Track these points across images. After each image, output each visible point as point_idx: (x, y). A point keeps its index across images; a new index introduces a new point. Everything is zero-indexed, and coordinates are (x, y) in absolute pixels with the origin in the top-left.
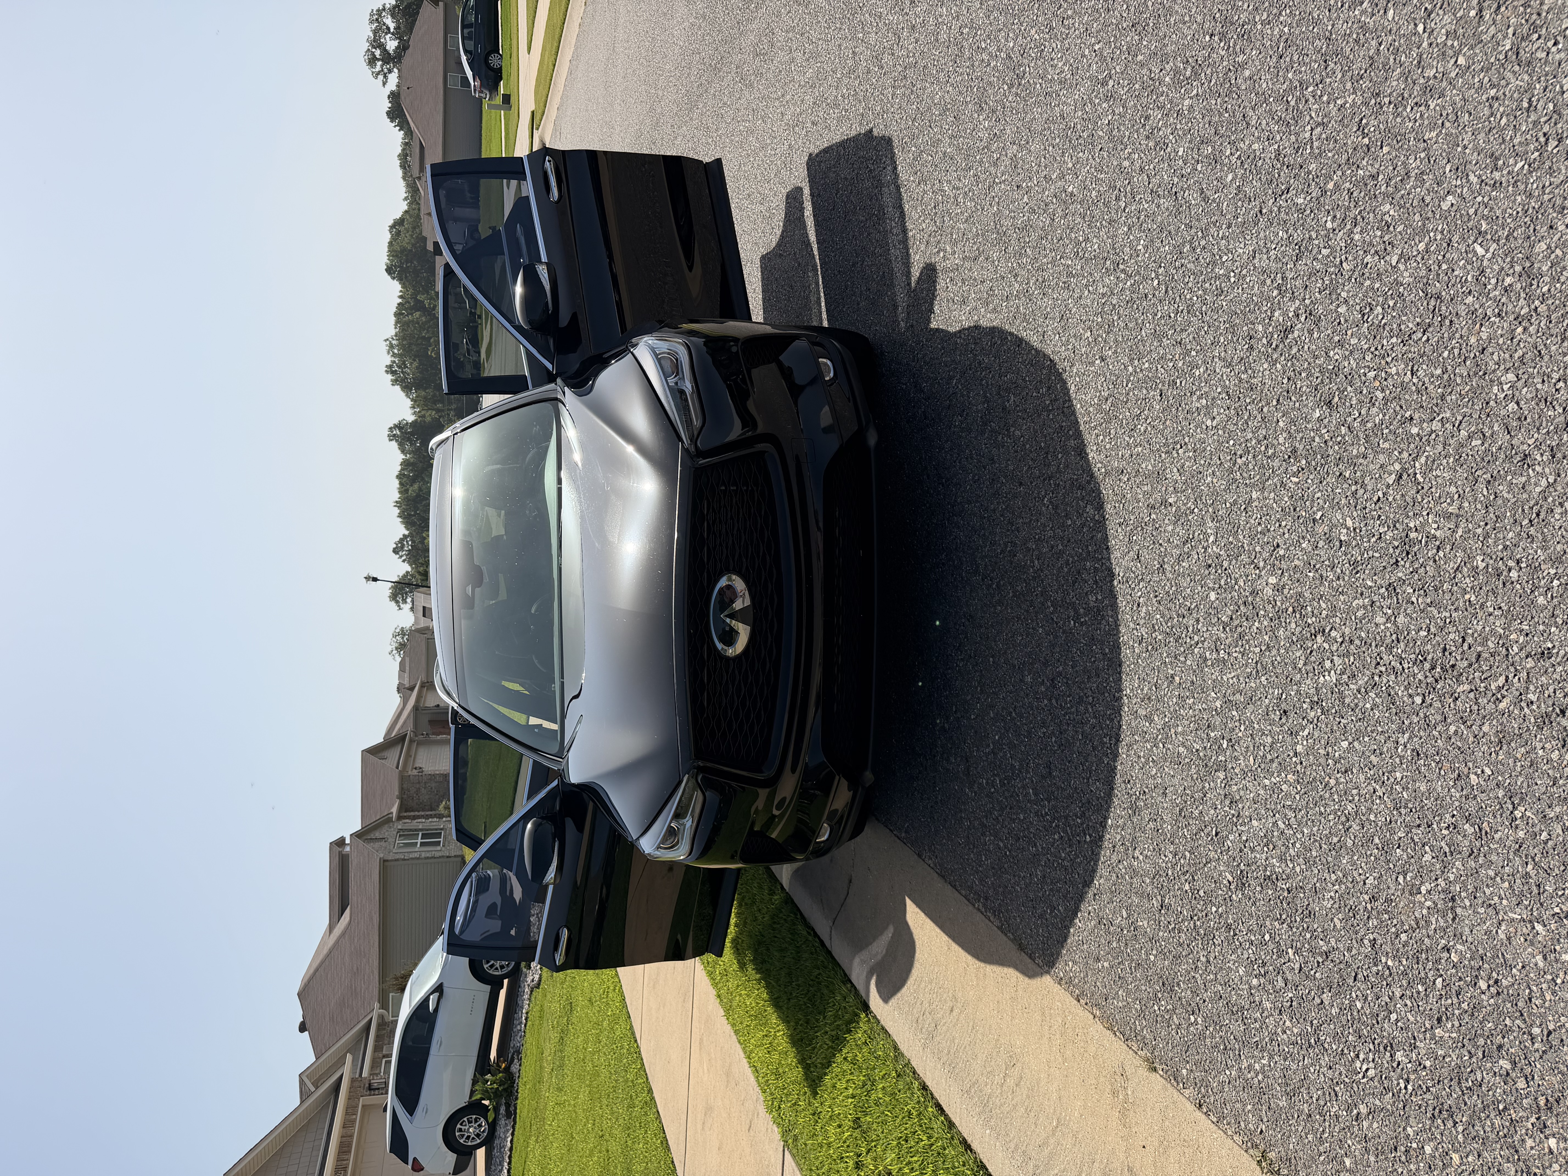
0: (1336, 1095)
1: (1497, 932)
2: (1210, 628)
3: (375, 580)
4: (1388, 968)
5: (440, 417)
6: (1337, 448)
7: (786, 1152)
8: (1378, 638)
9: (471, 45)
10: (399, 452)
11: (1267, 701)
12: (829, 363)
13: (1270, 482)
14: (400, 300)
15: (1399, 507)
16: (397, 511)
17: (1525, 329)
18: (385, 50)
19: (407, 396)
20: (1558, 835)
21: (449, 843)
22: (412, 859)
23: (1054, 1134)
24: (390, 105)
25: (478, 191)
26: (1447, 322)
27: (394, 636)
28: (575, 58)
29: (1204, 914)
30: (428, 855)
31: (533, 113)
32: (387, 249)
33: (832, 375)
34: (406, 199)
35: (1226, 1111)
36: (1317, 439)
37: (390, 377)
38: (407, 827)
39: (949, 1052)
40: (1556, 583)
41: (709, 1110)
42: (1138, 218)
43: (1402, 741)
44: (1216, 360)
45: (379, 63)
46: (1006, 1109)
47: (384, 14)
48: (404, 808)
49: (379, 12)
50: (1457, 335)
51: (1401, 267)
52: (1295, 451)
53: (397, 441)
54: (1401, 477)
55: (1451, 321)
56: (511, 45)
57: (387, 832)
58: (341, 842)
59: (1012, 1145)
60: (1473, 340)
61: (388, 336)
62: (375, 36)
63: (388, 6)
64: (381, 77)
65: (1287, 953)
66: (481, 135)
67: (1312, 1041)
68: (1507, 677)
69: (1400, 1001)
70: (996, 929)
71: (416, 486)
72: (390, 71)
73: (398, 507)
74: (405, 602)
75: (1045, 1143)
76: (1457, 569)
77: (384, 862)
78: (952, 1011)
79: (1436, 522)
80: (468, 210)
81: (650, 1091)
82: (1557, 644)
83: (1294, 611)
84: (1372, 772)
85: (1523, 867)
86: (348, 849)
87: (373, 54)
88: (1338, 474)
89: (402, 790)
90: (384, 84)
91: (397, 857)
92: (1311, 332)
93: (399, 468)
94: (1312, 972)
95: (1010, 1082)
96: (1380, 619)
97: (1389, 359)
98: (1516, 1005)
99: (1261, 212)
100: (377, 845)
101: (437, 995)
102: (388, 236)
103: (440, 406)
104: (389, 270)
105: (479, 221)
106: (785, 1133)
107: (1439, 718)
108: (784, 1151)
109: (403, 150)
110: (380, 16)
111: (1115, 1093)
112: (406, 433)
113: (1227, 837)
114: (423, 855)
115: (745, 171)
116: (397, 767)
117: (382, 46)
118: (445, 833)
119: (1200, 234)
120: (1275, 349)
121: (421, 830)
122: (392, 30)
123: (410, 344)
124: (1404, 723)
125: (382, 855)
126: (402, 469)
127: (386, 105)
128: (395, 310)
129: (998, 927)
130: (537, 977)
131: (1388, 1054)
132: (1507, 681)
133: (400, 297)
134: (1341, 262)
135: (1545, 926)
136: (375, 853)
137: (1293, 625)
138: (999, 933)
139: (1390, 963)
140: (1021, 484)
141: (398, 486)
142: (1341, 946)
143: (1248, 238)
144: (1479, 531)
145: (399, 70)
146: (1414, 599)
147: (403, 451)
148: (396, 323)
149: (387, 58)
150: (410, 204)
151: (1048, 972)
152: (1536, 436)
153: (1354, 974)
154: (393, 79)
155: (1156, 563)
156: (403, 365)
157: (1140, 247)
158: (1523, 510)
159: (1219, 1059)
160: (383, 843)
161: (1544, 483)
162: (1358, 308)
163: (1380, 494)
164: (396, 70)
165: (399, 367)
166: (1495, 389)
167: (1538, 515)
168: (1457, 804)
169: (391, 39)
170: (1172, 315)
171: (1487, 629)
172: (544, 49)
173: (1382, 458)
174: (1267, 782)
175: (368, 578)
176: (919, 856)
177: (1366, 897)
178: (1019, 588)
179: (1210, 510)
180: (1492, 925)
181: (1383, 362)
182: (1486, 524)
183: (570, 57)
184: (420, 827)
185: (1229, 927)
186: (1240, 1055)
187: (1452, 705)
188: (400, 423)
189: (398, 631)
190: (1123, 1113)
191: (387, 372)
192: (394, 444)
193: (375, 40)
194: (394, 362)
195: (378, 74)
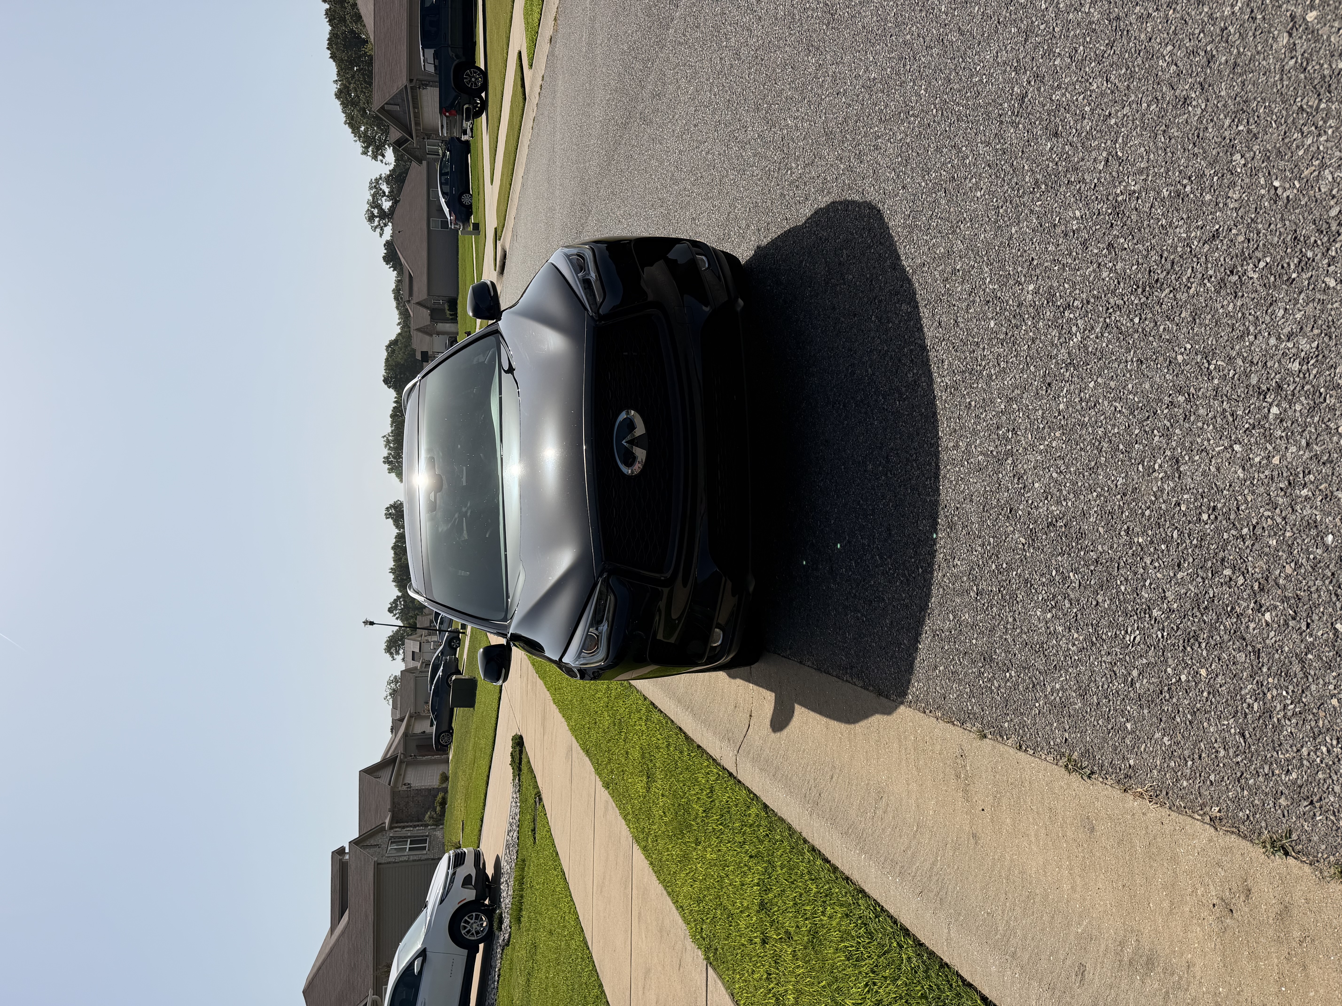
0: (1116, 674)
1: (1209, 469)
2: (992, 350)
3: (372, 623)
4: (1140, 545)
6: (1064, 163)
7: (709, 968)
8: (1105, 288)
9: (447, 188)
11: (1036, 383)
12: (704, 258)
13: (1023, 214)
14: (395, 405)
15: (1109, 183)
16: (392, 576)
17: (1174, 10)
18: (382, 209)
20: (1241, 366)
21: (433, 847)
22: (402, 861)
23: (915, 837)
24: (385, 251)
25: (457, 309)
26: (1125, 33)
27: (389, 683)
28: (527, 172)
29: (1008, 582)
30: (415, 858)
31: (496, 229)
32: (384, 364)
33: (707, 266)
34: (399, 324)
35: (1039, 739)
36: (1051, 164)
37: (387, 466)
38: (397, 834)
39: (831, 810)
40: (1216, 178)
41: (648, 971)
42: (919, 72)
43: (1129, 358)
44: (979, 145)
45: (377, 220)
46: (877, 833)
47: (380, 181)
48: (395, 820)
49: (377, 180)
50: (1133, 38)
51: (1092, 10)
52: (1037, 182)
53: (392, 518)
54: (1108, 161)
55: (1128, 31)
56: (478, 185)
57: (380, 839)
58: (341, 851)
59: (882, 859)
60: (1143, 36)
61: (386, 433)
62: (373, 199)
63: (383, 176)
64: (378, 230)
65: (1069, 577)
66: (458, 265)
67: (1094, 639)
68: (1193, 267)
69: (1151, 567)
70: (860, 689)
72: (386, 225)
73: (393, 573)
74: (398, 653)
75: (909, 847)
76: (1152, 207)
77: (378, 865)
78: (832, 778)
79: (1134, 180)
80: (448, 325)
81: (601, 986)
82: (1222, 223)
83: (1048, 302)
84: (1112, 395)
85: (1220, 406)
86: (347, 857)
87: (372, 212)
88: (1066, 182)
89: (394, 804)
90: (381, 235)
91: (390, 860)
92: (1039, 89)
93: (394, 540)
94: (1088, 582)
95: (879, 812)
96: (1105, 274)
97: (1091, 81)
98: (1229, 519)
99: (999, 22)
100: (372, 850)
101: (420, 959)
102: (384, 354)
104: (386, 381)
105: (457, 334)
106: (707, 950)
107: (1152, 325)
108: (707, 969)
109: (396, 286)
110: (377, 183)
111: (958, 777)
113: (1018, 508)
114: (412, 858)
115: (650, 188)
116: (389, 784)
117: (379, 207)
118: (430, 839)
119: (961, 60)
120: (1017, 116)
121: (409, 837)
122: (387, 194)
124: (1129, 343)
125: (376, 859)
127: (383, 251)
128: (391, 412)
129: (861, 687)
130: (507, 936)
131: (1147, 616)
132: (1193, 270)
133: (395, 402)
134: (1054, 28)
135: (1240, 443)
136: (370, 857)
137: (1048, 313)
138: (863, 690)
139: (1141, 540)
140: (855, 315)
141: (393, 555)
142: (1106, 548)
143: (992, 45)
144: (1162, 170)
145: (393, 224)
146: (1126, 246)
148: (393, 422)
149: (383, 215)
150: (402, 328)
151: (902, 703)
152: (1190, 80)
153: (1116, 565)
154: (388, 230)
155: (952, 321)
157: (922, 92)
158: (1188, 139)
159: (1030, 698)
160: (377, 849)
161: (1199, 111)
162: (1067, 55)
163: (1096, 181)
164: (390, 224)
165: (394, 458)
166: (1161, 63)
167: (1198, 137)
168: (1171, 384)
169: (386, 200)
170: (947, 129)
171: (1176, 239)
172: (502, 174)
173: (1094, 154)
174: (1042, 447)
175: (366, 623)
176: (801, 663)
177: (1119, 497)
178: (859, 398)
179: (985, 259)
180: (1205, 465)
181: (1088, 84)
182: (1166, 162)
183: (522, 174)
184: (409, 834)
185: (1026, 581)
186: (1044, 685)
187: (1159, 311)
189: (392, 678)
190: (965, 791)
191: (384, 462)
192: (390, 521)
193: (374, 202)
194: (390, 454)
195: (376, 227)
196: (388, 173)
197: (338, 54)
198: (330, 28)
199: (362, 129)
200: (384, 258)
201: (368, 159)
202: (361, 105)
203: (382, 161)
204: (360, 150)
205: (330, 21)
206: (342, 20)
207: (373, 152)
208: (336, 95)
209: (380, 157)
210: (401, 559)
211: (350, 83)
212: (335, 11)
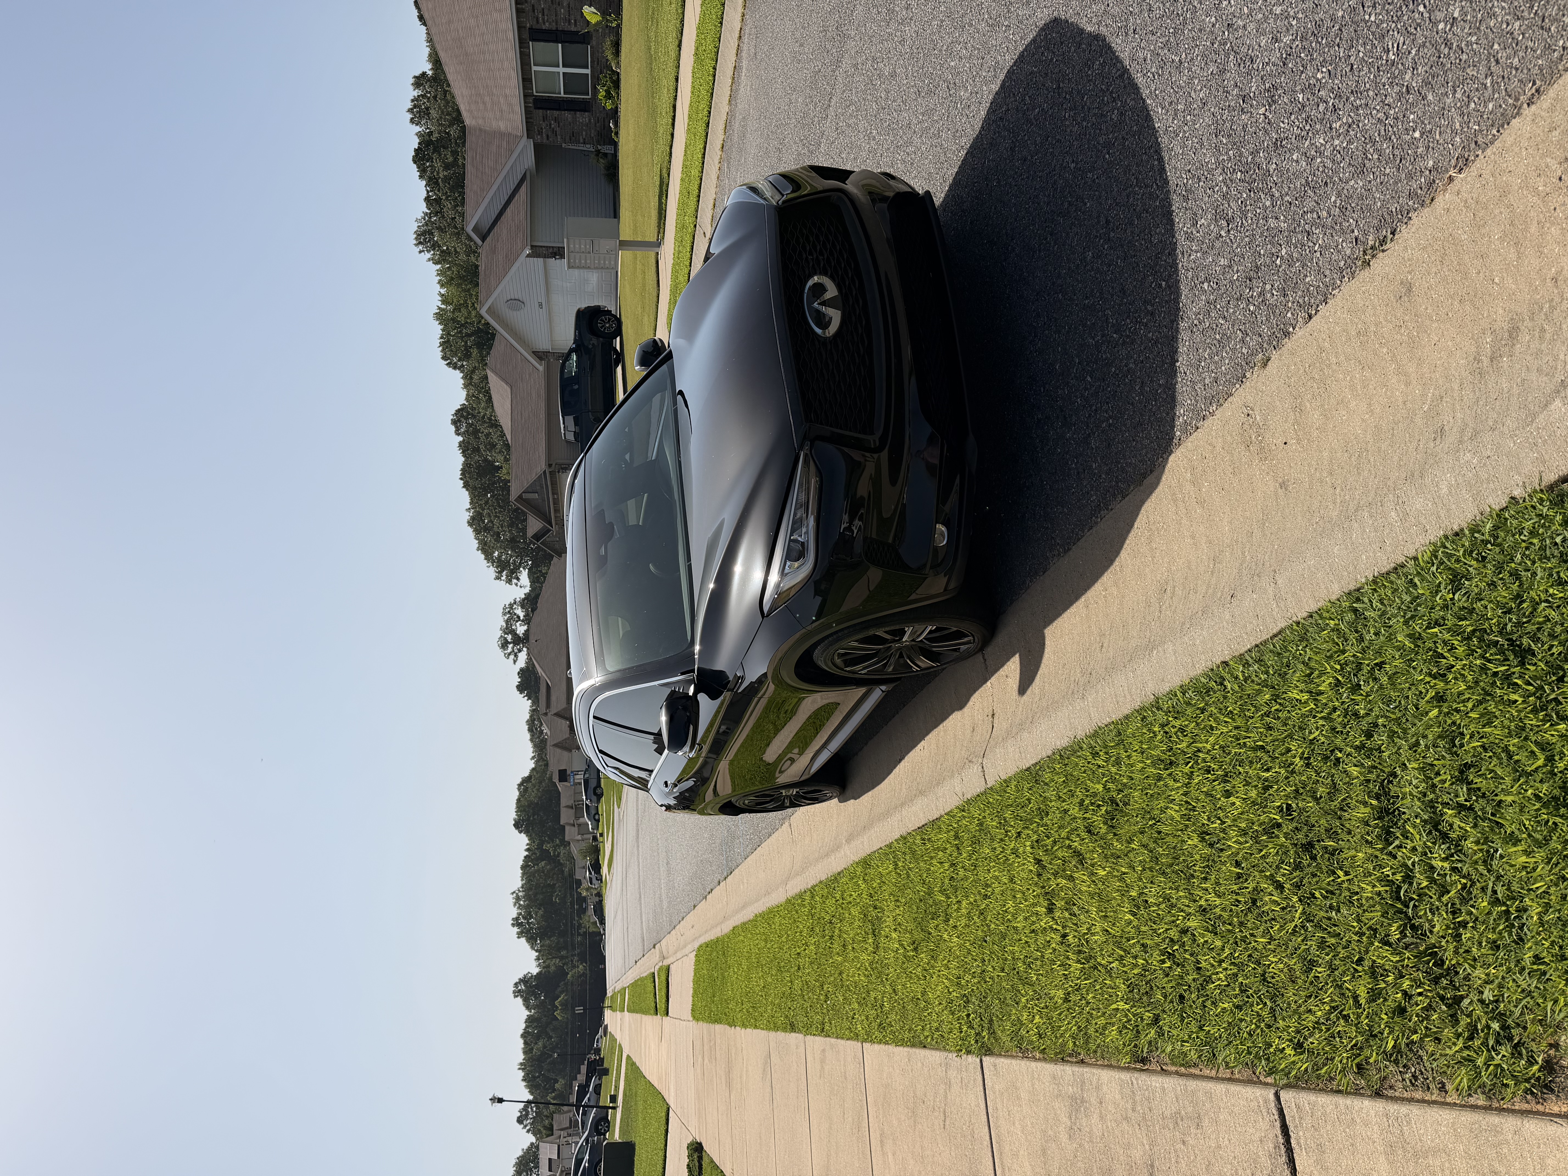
3: (500, 1101)
5: (564, 964)
10: (524, 1008)
14: (527, 853)
16: (521, 1074)
18: (516, 634)
19: (532, 948)
24: (519, 680)
32: (515, 806)
34: (533, 758)
37: (516, 929)
45: (511, 646)
47: (515, 606)
49: (511, 606)
53: (522, 996)
61: (515, 888)
62: (507, 624)
63: (518, 600)
64: (512, 657)
71: (540, 1044)
72: (520, 651)
73: (523, 1069)
87: (505, 639)
90: (515, 662)
93: (524, 1026)
102: (516, 794)
103: (563, 953)
104: (517, 825)
110: (511, 608)
112: (531, 987)
117: (513, 632)
122: (521, 618)
123: (535, 894)
126: (527, 1027)
127: (517, 680)
128: (521, 863)
133: (527, 850)
141: (523, 1046)
145: (528, 649)
147: (528, 1007)
148: (523, 874)
149: (517, 640)
150: (536, 763)
154: (523, 656)
156: (528, 916)
164: (525, 649)
165: (524, 918)
169: (521, 625)
175: (493, 1100)
188: (525, 976)
191: (513, 925)
192: (519, 1000)
193: (507, 628)
194: (520, 914)
195: (509, 654)
196: (523, 596)
197: (471, 482)
198: (463, 459)
199: (496, 554)
200: (518, 687)
201: (502, 584)
202: (495, 529)
203: (516, 585)
204: (494, 575)
205: (463, 452)
206: (477, 450)
207: (507, 576)
208: (468, 522)
209: (514, 581)
210: (532, 1049)
211: (483, 510)
212: (468, 443)
